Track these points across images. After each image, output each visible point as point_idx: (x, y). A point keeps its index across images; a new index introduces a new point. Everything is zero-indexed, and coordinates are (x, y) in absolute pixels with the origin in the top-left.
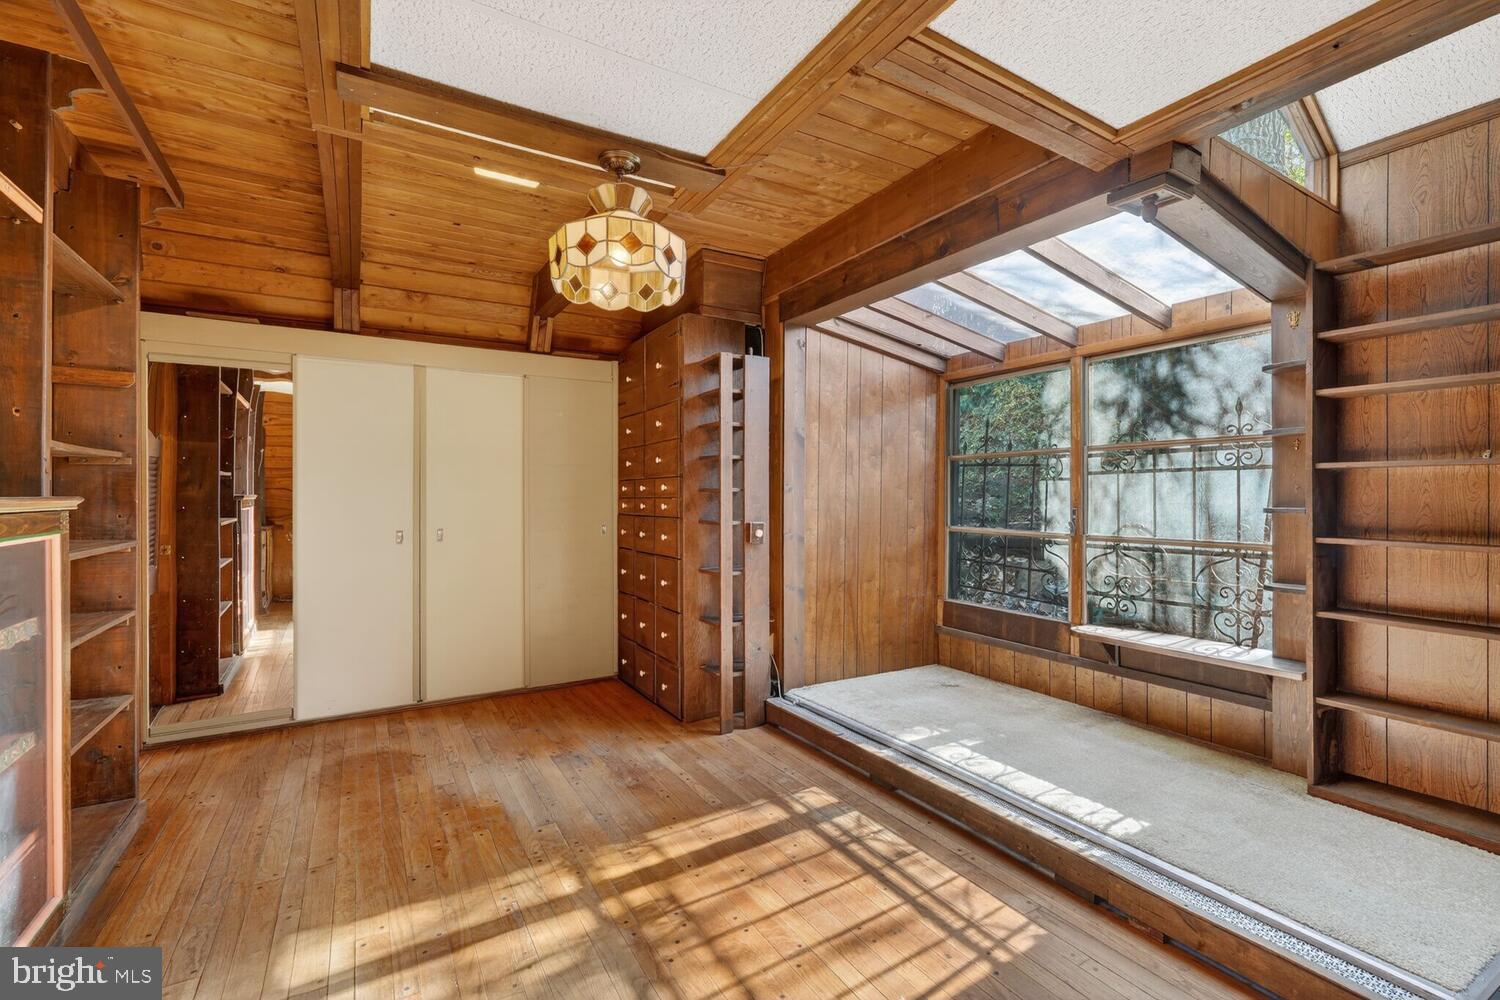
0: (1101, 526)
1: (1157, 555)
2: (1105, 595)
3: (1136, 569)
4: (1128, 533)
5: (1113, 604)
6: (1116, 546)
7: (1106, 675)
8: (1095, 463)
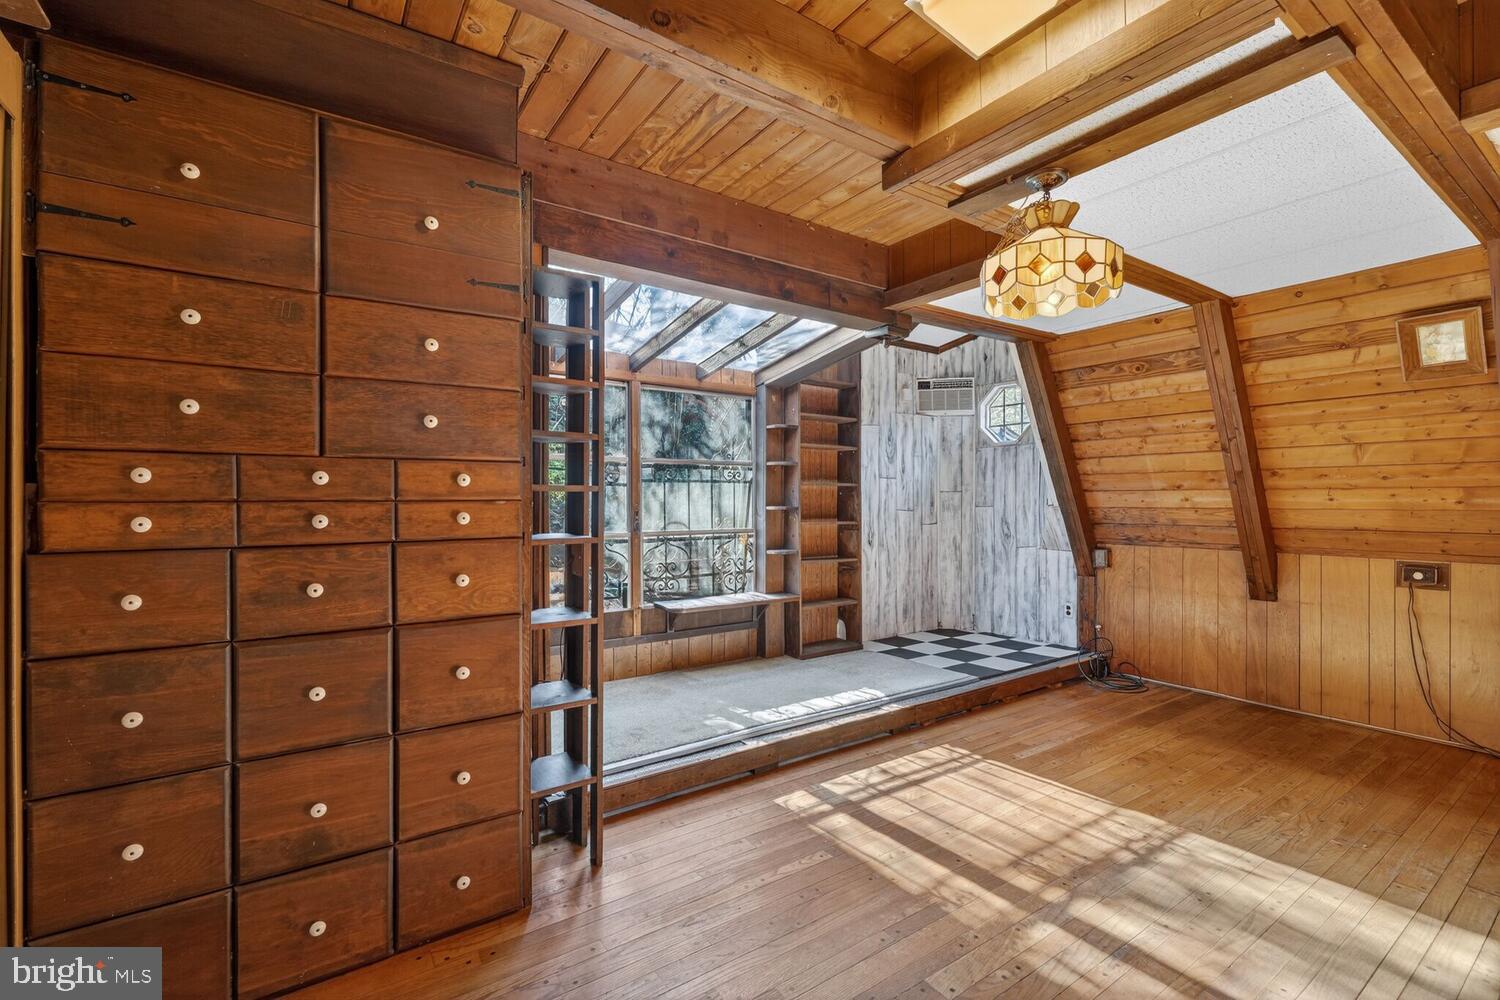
0: (651, 524)
1: (693, 542)
2: (659, 579)
3: (677, 556)
4: (671, 528)
5: (664, 585)
6: (664, 539)
7: (660, 643)
8: (647, 472)
